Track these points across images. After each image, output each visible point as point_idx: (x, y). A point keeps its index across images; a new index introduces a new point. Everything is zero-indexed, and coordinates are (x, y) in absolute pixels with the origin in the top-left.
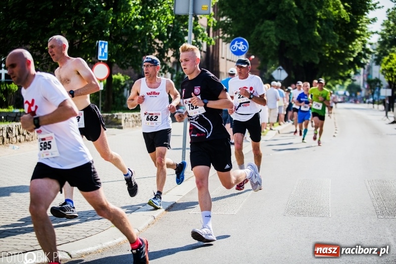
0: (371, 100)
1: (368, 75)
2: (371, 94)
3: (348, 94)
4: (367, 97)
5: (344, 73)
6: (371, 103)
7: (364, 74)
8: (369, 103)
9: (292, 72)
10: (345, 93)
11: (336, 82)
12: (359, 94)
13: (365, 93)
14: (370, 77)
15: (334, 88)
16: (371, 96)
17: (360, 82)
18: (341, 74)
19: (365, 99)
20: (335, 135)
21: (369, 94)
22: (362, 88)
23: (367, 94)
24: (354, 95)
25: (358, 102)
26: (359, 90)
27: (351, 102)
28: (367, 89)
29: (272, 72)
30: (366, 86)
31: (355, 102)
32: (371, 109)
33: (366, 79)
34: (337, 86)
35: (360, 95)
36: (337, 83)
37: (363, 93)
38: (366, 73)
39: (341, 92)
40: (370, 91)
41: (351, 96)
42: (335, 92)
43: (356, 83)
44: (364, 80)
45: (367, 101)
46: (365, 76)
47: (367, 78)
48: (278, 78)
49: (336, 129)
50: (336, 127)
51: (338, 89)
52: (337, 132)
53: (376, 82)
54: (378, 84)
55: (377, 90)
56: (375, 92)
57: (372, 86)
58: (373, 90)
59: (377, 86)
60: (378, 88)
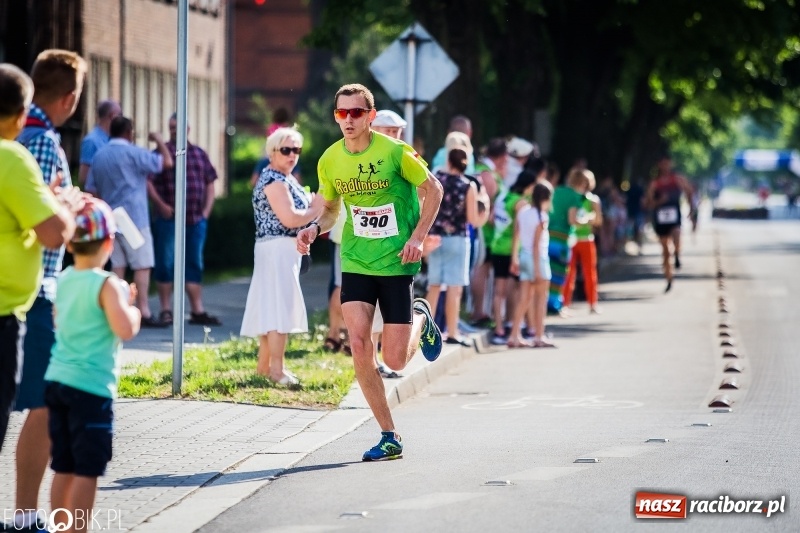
9: (485, 60)
15: (718, 139)
20: (726, 397)
29: (375, 52)
34: (739, 125)
42: (731, 155)
48: (407, 90)
49: (730, 366)
50: (727, 355)
51: (743, 140)
52: (734, 384)
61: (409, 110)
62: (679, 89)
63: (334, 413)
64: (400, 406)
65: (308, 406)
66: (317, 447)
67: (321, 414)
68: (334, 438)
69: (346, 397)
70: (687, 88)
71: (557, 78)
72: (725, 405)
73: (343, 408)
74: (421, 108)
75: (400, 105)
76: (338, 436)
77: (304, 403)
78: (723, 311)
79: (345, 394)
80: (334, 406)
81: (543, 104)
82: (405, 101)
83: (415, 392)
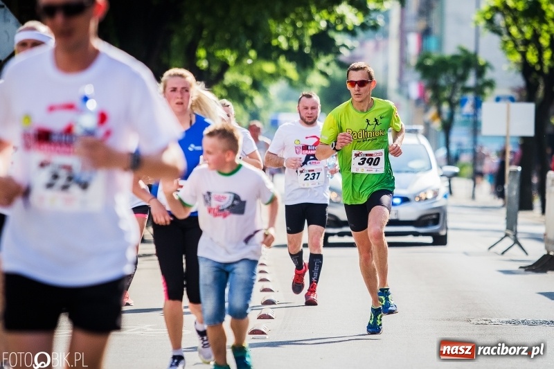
1: (426, 33)
2: (437, 125)
7: (402, 31)
11: (269, 67)
14: (432, 43)
15: (258, 99)
16: (441, 138)
17: (386, 69)
21: (427, 125)
28: (420, 102)
30: (414, 90)
33: (413, 58)
34: (276, 89)
36: (274, 76)
38: (415, 24)
40: (433, 111)
42: (267, 116)
44: (403, 61)
46: (413, 41)
50: (265, 290)
51: (277, 104)
53: (460, 72)
54: (471, 81)
55: (468, 108)
56: (458, 117)
57: (444, 89)
58: (445, 107)
59: (466, 90)
60: (470, 96)
62: (223, 56)
70: (230, 57)
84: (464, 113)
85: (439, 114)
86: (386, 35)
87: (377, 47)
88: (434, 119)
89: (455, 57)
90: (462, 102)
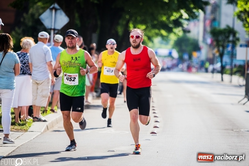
0: (218, 66)
1: (214, 20)
2: (217, 54)
3: (175, 54)
4: (212, 61)
5: (168, 18)
6: (218, 72)
7: (205, 19)
8: (213, 71)
9: (77, 15)
10: (170, 54)
12: (195, 54)
13: (207, 53)
14: (216, 24)
15: (150, 44)
16: (219, 59)
17: (198, 33)
18: (164, 18)
19: (207, 65)
20: (155, 130)
21: (214, 55)
22: (201, 44)
23: (211, 56)
24: (186, 57)
25: (194, 70)
26: (197, 48)
27: (182, 70)
28: (211, 46)
30: (209, 41)
31: (189, 69)
32: (218, 82)
33: (208, 29)
34: (157, 40)
35: (198, 57)
36: (157, 35)
37: (204, 53)
38: (209, 17)
39: (164, 50)
40: (216, 50)
41: (181, 59)
43: (190, 36)
44: (205, 30)
45: (211, 68)
46: (208, 22)
47: (211, 26)
48: (52, 25)
49: (156, 120)
50: (155, 117)
51: (157, 45)
52: (158, 126)
53: (227, 35)
54: (231, 38)
55: (229, 49)
56: (226, 52)
57: (220, 41)
58: (221, 49)
59: (229, 42)
60: (231, 44)
61: (52, 32)
63: (26, 133)
64: (48, 131)
65: (17, 130)
66: (21, 144)
67: (22, 133)
68: (27, 142)
69: (30, 128)
71: (99, 23)
72: (156, 133)
73: (29, 132)
74: (56, 32)
75: (49, 30)
76: (28, 141)
77: (16, 129)
78: (153, 102)
79: (30, 127)
80: (26, 131)
81: (94, 31)
82: (51, 29)
83: (53, 126)
84: (228, 51)
85: (219, 51)
86: (198, 20)
87: (195, 25)
88: (216, 52)
89: (225, 30)
90: (228, 46)
